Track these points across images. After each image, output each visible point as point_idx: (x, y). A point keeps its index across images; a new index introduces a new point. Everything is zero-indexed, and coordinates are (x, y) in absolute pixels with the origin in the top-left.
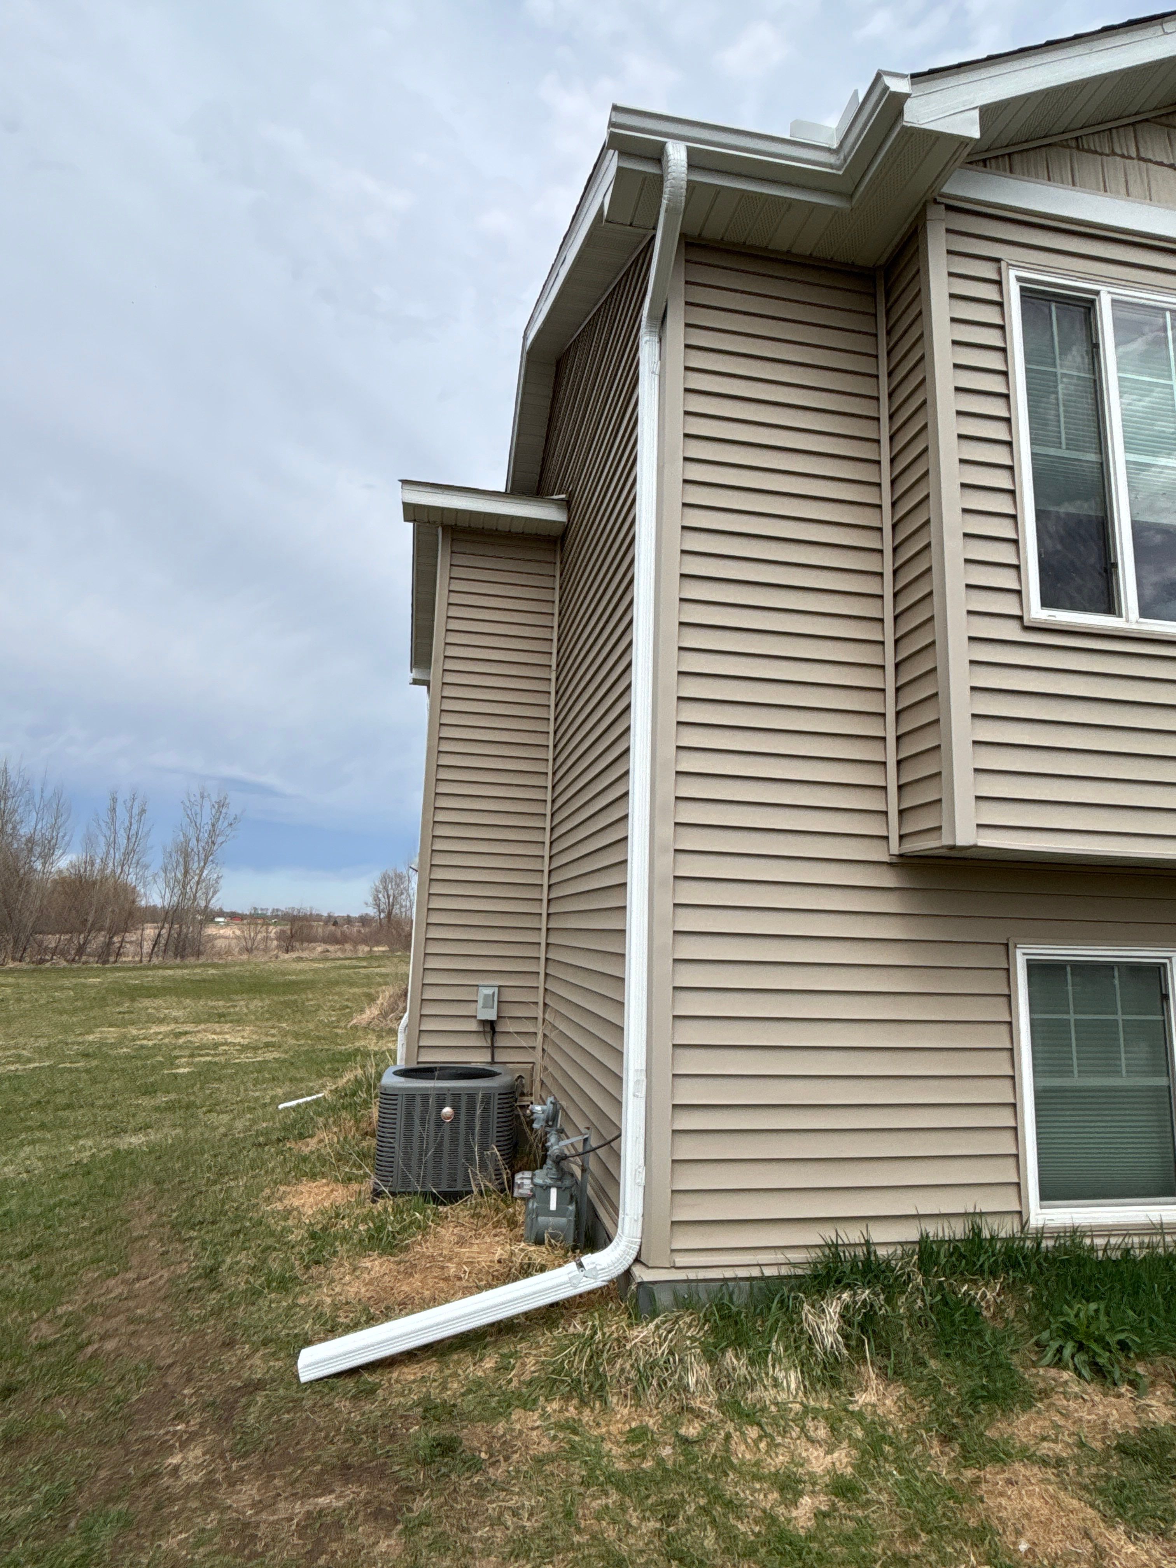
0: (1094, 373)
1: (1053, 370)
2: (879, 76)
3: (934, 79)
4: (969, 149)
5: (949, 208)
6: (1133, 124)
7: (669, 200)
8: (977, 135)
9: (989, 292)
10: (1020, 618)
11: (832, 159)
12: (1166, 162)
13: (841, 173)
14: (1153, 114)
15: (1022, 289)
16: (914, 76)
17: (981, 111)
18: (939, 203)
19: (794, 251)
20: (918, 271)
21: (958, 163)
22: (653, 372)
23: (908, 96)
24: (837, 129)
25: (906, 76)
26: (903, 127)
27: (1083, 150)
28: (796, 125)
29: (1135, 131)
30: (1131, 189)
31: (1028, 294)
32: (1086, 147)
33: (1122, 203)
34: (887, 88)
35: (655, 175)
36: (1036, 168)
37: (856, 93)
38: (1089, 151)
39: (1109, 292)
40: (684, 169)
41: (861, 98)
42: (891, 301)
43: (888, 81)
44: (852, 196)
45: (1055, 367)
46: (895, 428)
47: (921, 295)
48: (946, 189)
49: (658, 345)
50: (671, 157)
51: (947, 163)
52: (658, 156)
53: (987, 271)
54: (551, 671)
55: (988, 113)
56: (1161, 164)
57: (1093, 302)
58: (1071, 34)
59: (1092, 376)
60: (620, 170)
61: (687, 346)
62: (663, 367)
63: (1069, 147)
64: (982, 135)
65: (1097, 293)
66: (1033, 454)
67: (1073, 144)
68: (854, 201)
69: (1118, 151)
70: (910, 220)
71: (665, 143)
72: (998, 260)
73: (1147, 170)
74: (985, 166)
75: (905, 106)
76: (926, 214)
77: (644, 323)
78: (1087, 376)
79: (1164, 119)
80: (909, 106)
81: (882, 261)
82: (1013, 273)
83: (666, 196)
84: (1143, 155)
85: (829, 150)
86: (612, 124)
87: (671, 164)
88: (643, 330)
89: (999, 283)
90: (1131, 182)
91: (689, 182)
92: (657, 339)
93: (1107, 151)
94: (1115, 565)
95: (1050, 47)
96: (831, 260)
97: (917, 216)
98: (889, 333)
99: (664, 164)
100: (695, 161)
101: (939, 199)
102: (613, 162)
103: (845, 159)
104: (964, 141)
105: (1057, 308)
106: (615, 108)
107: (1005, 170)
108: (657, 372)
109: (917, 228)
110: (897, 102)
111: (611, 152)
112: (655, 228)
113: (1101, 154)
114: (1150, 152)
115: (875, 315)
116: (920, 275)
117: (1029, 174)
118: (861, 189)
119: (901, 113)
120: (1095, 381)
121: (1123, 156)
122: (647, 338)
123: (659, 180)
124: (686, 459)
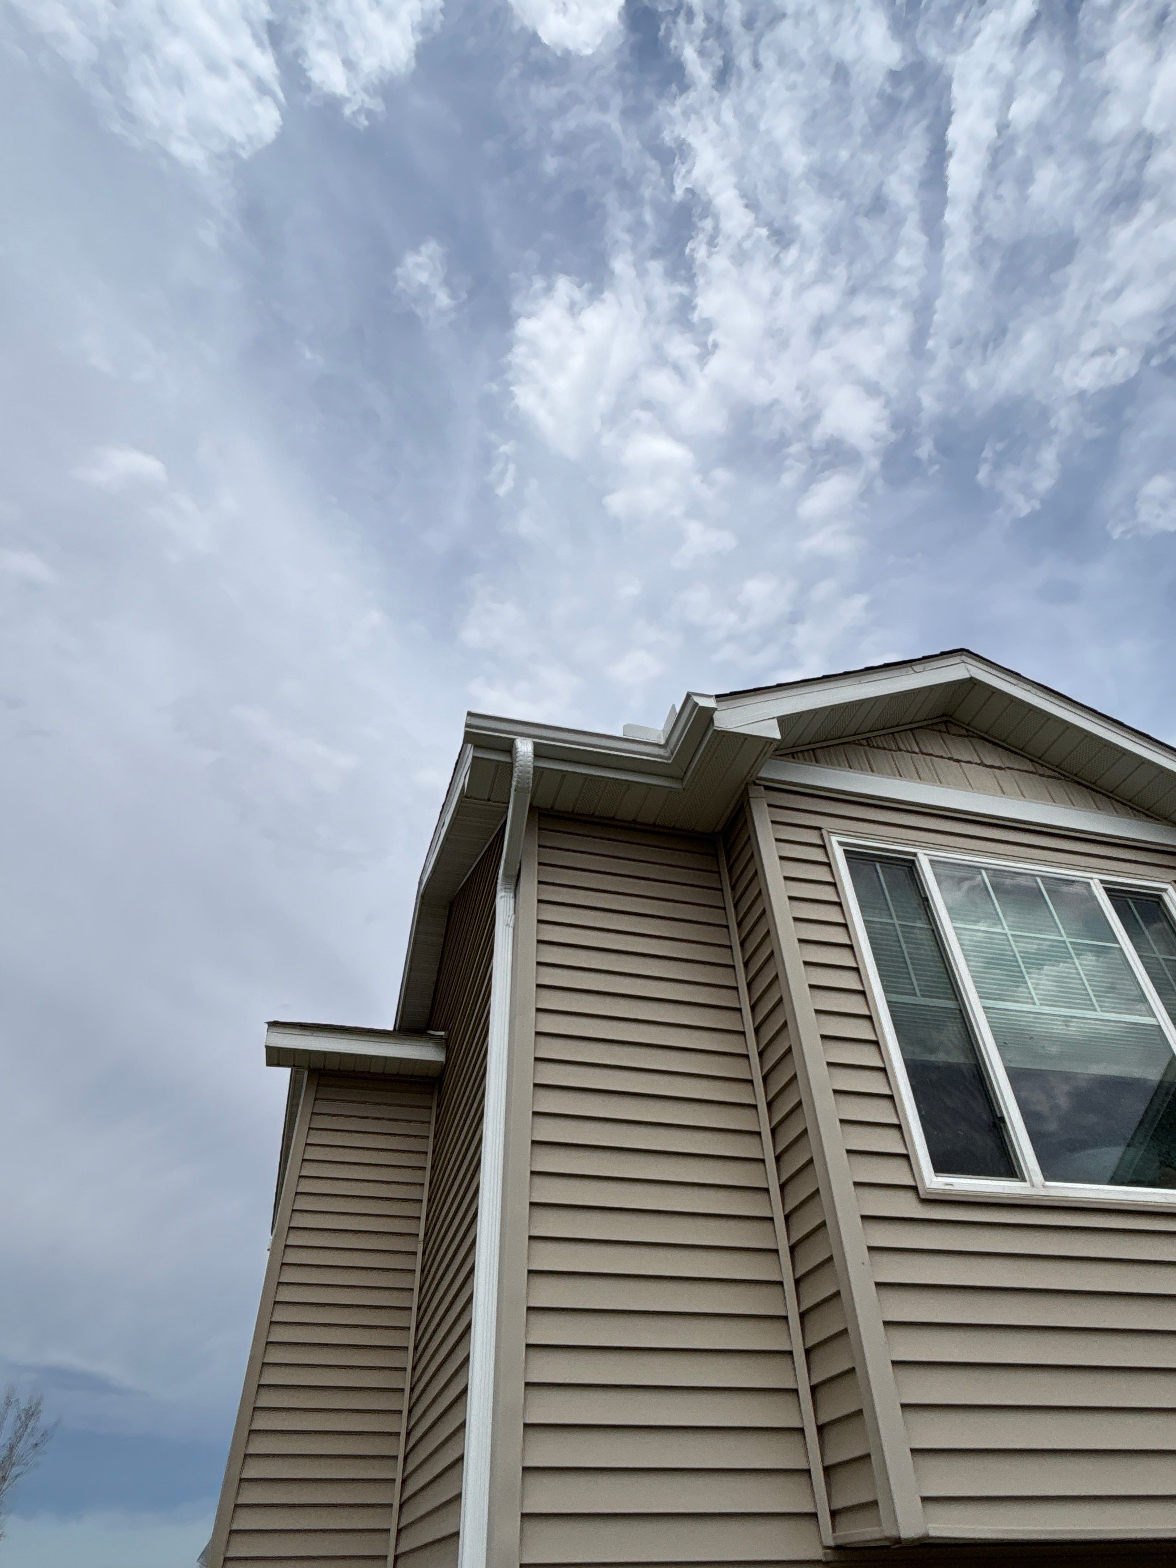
0: (931, 924)
1: (891, 921)
2: (689, 696)
3: (736, 698)
4: (774, 746)
5: (767, 788)
6: (911, 730)
7: (518, 782)
8: (778, 736)
9: (817, 855)
10: (914, 1188)
11: (661, 752)
12: (945, 756)
13: (670, 761)
14: (926, 723)
15: (845, 851)
16: (717, 696)
17: (778, 722)
18: (759, 785)
19: (639, 820)
20: (749, 838)
21: (767, 756)
22: (507, 925)
23: (715, 709)
24: (663, 731)
25: (712, 696)
26: (715, 731)
27: (873, 747)
28: (626, 727)
29: (913, 734)
30: (922, 775)
31: (852, 855)
32: (875, 745)
33: (917, 785)
34: (696, 704)
35: (507, 763)
36: (837, 759)
37: (674, 707)
38: (878, 748)
39: (925, 854)
40: (531, 759)
41: (678, 710)
42: (731, 861)
43: (696, 699)
44: (682, 779)
45: (892, 919)
46: (751, 975)
47: (754, 857)
48: (762, 774)
49: (512, 901)
50: (519, 750)
51: (759, 755)
52: (509, 748)
53: (812, 837)
54: (418, 1242)
55: (783, 721)
56: (942, 757)
57: (913, 862)
58: (842, 671)
59: (930, 927)
60: (474, 757)
61: (540, 901)
62: (516, 920)
63: (861, 745)
64: (782, 736)
65: (915, 855)
66: (888, 1002)
67: (864, 742)
68: (685, 783)
69: (902, 747)
70: (737, 797)
71: (514, 740)
72: (819, 829)
73: (931, 761)
74: (794, 758)
75: (714, 716)
76: (748, 793)
77: (499, 881)
78: (926, 926)
79: (935, 727)
80: (717, 716)
81: (720, 827)
82: (834, 839)
83: (515, 779)
84: (925, 751)
85: (658, 745)
86: (467, 726)
87: (518, 755)
88: (499, 887)
89: (824, 847)
90: (920, 771)
91: (535, 767)
92: (512, 895)
93: (894, 748)
94: (1002, 1119)
95: (825, 680)
96: (674, 828)
97: (742, 795)
98: (733, 888)
99: (514, 752)
100: (539, 752)
101: (758, 782)
102: (470, 752)
103: (672, 753)
104: (769, 741)
105: (881, 867)
106: (470, 714)
107: (811, 761)
108: (512, 925)
109: (743, 804)
110: (707, 715)
111: (469, 745)
112: (509, 803)
113: (890, 750)
114: (930, 748)
115: (719, 873)
116: (751, 840)
117: (830, 763)
118: (689, 774)
119: (712, 720)
120: (933, 931)
121: (908, 751)
122: (503, 894)
123: (510, 767)
124: (538, 1010)
